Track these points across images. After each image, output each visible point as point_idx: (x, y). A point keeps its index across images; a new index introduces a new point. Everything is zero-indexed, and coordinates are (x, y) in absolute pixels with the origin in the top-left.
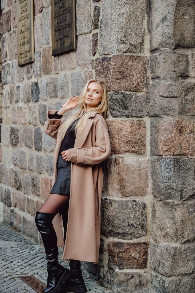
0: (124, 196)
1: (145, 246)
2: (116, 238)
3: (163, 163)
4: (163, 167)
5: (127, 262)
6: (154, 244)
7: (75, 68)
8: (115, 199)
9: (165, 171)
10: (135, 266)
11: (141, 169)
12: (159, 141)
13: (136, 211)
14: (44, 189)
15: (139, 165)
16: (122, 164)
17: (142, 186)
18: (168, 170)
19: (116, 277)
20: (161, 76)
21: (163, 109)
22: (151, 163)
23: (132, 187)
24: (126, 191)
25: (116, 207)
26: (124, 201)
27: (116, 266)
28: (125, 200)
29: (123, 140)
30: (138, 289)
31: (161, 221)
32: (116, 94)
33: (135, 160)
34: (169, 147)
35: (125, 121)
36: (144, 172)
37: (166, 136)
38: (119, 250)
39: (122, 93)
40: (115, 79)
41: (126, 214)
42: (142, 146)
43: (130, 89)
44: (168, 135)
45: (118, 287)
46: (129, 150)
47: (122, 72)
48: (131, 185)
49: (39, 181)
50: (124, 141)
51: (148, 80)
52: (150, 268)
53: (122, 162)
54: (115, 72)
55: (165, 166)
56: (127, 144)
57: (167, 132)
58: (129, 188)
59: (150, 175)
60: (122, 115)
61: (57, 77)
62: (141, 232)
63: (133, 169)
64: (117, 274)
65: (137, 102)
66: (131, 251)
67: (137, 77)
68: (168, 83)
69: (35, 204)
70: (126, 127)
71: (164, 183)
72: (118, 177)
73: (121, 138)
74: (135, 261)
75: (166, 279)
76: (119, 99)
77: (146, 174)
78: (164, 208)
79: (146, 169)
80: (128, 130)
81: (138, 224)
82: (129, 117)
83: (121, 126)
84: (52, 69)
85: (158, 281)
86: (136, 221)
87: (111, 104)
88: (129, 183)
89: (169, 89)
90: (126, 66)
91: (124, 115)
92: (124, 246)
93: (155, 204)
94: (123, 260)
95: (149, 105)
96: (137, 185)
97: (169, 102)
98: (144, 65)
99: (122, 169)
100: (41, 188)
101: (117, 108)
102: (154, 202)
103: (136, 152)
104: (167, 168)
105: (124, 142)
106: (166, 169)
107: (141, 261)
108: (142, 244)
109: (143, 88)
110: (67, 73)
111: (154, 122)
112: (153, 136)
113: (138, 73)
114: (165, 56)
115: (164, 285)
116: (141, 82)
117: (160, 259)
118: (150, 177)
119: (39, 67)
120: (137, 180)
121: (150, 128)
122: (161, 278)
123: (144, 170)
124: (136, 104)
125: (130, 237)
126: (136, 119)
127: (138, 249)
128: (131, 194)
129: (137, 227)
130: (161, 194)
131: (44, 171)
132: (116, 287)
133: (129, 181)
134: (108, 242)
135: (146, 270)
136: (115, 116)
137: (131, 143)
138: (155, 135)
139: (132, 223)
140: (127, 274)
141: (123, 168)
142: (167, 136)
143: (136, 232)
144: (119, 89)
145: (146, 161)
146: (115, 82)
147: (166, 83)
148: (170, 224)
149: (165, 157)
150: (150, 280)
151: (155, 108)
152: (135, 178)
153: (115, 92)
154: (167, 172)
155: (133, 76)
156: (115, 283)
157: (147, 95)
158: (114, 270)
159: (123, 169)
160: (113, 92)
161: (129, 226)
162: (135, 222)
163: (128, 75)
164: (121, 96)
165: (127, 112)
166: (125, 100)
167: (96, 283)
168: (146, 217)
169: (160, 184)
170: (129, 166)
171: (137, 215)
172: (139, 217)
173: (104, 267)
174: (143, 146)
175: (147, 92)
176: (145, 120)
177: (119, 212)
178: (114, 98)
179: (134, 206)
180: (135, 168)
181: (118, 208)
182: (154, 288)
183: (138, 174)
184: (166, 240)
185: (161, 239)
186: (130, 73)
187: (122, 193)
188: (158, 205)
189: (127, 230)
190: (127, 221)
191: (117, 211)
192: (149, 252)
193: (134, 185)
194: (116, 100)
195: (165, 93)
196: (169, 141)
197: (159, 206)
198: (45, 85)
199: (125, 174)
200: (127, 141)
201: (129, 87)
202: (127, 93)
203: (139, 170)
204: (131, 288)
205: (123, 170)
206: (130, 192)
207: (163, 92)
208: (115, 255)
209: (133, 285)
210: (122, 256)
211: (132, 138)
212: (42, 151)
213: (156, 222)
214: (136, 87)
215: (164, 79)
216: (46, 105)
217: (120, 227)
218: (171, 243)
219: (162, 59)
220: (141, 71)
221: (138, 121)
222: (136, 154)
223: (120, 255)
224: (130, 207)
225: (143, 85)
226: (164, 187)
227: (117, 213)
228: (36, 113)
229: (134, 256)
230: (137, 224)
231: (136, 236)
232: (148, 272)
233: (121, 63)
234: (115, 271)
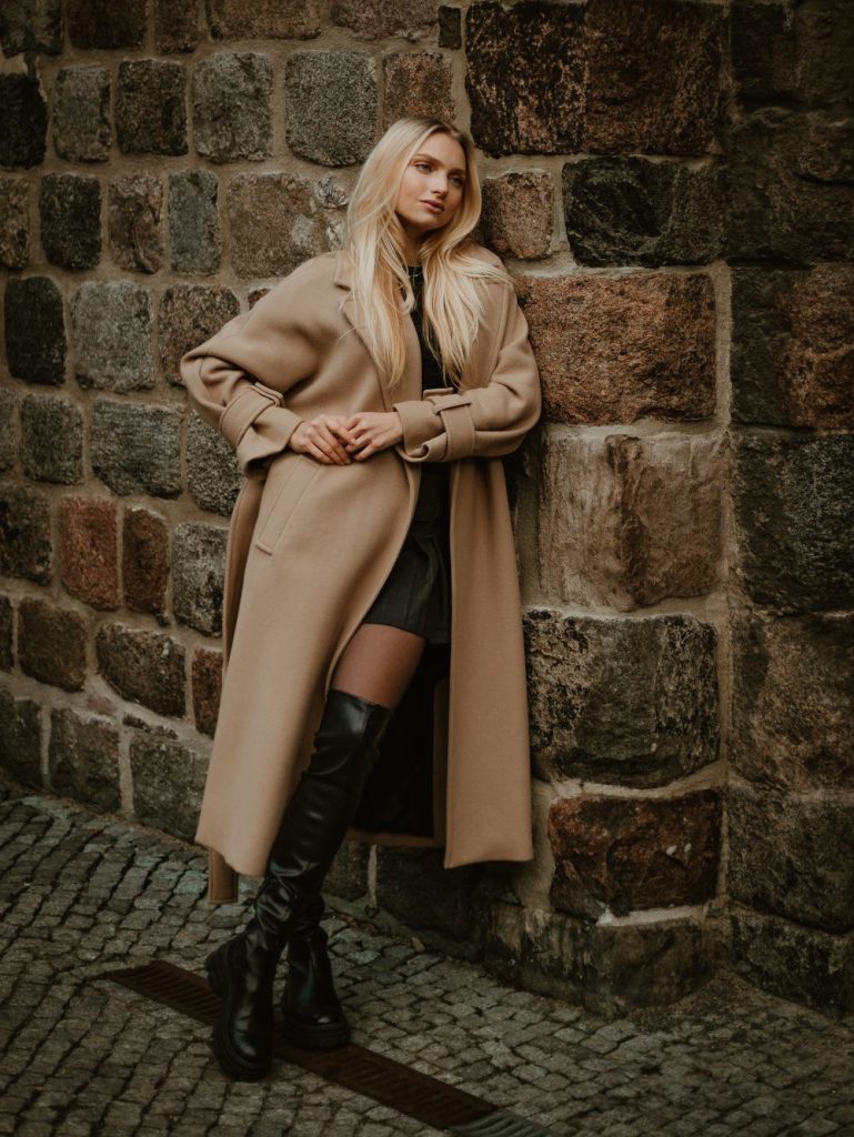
0: (641, 603)
1: (712, 807)
2: (597, 782)
3: (816, 460)
4: (815, 478)
5: (646, 880)
6: (757, 797)
7: (319, 34)
8: (595, 617)
9: (826, 494)
10: (673, 896)
11: (701, 484)
12: (790, 365)
13: (682, 662)
14: (86, 550)
15: (694, 466)
16: (638, 466)
17: (703, 554)
18: (840, 490)
19: (605, 950)
20: (807, 95)
21: (815, 234)
22: (741, 458)
23: (670, 564)
24: (649, 582)
25: (607, 651)
26: (639, 623)
27: (602, 905)
28: (642, 620)
29: (634, 362)
30: (689, 989)
31: (798, 702)
32: (606, 164)
33: (678, 445)
34: (847, 392)
35: (641, 283)
36: (708, 498)
37: (827, 345)
38: (613, 837)
39: (634, 163)
40: (603, 99)
41: (650, 678)
42: (702, 387)
43: (666, 144)
44: (839, 342)
45: (616, 992)
46: (654, 403)
47: (631, 74)
48: (667, 554)
49: (46, 516)
50: (637, 366)
51: (725, 107)
52: (727, 897)
53: (635, 459)
54: (601, 69)
55: (827, 471)
56: (648, 381)
57: (833, 330)
58: (662, 567)
59: (733, 506)
60: (622, 256)
61: (178, 63)
62: (700, 749)
63: (673, 485)
64: (611, 938)
65: (687, 201)
66: (663, 832)
67: (688, 92)
68: (839, 124)
69: (16, 614)
70: (649, 308)
71: (820, 544)
72: (623, 522)
73: (622, 353)
74: (677, 873)
75: (831, 943)
76: (621, 185)
77: (717, 502)
78: (811, 645)
79: (716, 483)
80: (656, 321)
81: (689, 717)
82: (656, 267)
83: (623, 303)
84: (145, 30)
85: (780, 950)
86: (683, 705)
87: (578, 209)
88: (659, 547)
89: (843, 151)
90: (649, 45)
91: (634, 254)
92: (636, 814)
93: (765, 629)
94: (631, 876)
95: (729, 210)
96: (685, 552)
97: (840, 204)
98: (711, 44)
99: (635, 487)
100: (53, 546)
101: (604, 226)
102: (753, 621)
103: (683, 413)
104: (834, 480)
105: (637, 371)
106: (830, 485)
107: (700, 871)
108: (702, 801)
109: (708, 139)
110: (259, 54)
111: (753, 284)
112: (752, 343)
113: (690, 76)
114: (824, 11)
115: (824, 968)
116: (702, 114)
117: (793, 858)
118: (729, 516)
119: (49, 14)
120: (686, 530)
121: (734, 307)
122: (800, 940)
123: (708, 487)
124: (683, 207)
125: (658, 775)
126: (683, 273)
127: (691, 824)
128: (665, 592)
129: (685, 730)
130: (802, 588)
131: (81, 472)
132: (608, 992)
133: (661, 539)
134: (555, 802)
135: (713, 907)
136: (590, 260)
137: (666, 373)
138: (767, 339)
139: (671, 714)
140: (649, 931)
141: (641, 485)
142: (832, 345)
143: (683, 752)
144: (623, 146)
145: (716, 448)
146: (604, 113)
147: (831, 125)
148: (839, 713)
149: (825, 434)
150: (730, 946)
151: (765, 228)
152: (681, 524)
153: (600, 157)
154: (836, 498)
155: (675, 92)
156: (603, 974)
157: (721, 168)
158: (595, 921)
159: (638, 488)
160: (593, 157)
161: (659, 728)
162: (679, 710)
163: (657, 84)
164: (627, 176)
165: (650, 243)
166: (645, 191)
167: (475, 975)
168: (716, 686)
169: (797, 546)
170: (661, 475)
171: (686, 678)
172: (694, 687)
173: (523, 907)
174: (706, 384)
175: (720, 156)
176: (713, 277)
177: (620, 672)
178: (595, 180)
179: (678, 644)
180: (679, 479)
181: (615, 657)
182: (756, 980)
183: (691, 505)
184: (819, 779)
185: (797, 775)
186: (663, 77)
187: (636, 589)
188: (776, 634)
189: (654, 746)
190: (653, 711)
191: (612, 670)
192: (724, 830)
193: (675, 553)
194: (604, 190)
195: (829, 165)
196: (845, 366)
197: (784, 637)
198: (97, 94)
199: (647, 511)
200: (651, 366)
201: (663, 136)
202: (656, 160)
203: (694, 489)
204: (666, 989)
205: (642, 491)
206: (663, 585)
207: (816, 163)
208: (596, 855)
209: (673, 974)
210: (625, 858)
211: (671, 352)
212: (63, 381)
213: (769, 704)
214: (684, 135)
215: (819, 104)
216: (96, 183)
217: (622, 737)
218: (842, 791)
219: (809, 23)
220: (702, 68)
221: (690, 279)
222: (682, 421)
223: (620, 854)
224: (664, 647)
225: (708, 127)
226: (815, 560)
227: (612, 680)
228: (25, 215)
229: (674, 854)
230: (685, 719)
231: (685, 767)
232: (722, 914)
233: (628, 33)
234: (597, 924)
